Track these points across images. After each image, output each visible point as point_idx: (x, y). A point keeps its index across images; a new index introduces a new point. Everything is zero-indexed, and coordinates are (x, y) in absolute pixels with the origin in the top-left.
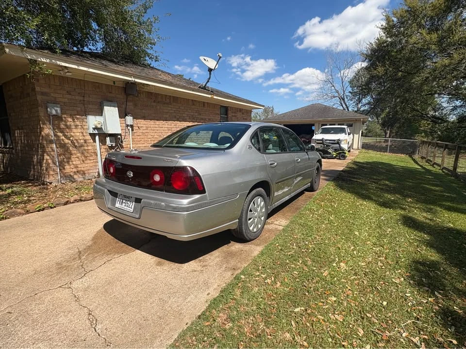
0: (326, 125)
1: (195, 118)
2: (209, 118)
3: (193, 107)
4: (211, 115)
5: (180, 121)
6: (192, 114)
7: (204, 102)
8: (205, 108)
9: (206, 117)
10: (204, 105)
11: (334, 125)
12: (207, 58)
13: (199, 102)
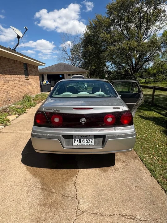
0: (74, 75)
1: (11, 72)
2: (19, 71)
3: (9, 63)
4: (20, 70)
5: (3, 74)
6: (9, 68)
7: (15, 60)
8: (16, 65)
9: (17, 71)
10: (15, 62)
11: (78, 75)
12: (15, 28)
13: (12, 60)
